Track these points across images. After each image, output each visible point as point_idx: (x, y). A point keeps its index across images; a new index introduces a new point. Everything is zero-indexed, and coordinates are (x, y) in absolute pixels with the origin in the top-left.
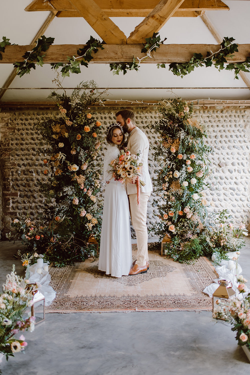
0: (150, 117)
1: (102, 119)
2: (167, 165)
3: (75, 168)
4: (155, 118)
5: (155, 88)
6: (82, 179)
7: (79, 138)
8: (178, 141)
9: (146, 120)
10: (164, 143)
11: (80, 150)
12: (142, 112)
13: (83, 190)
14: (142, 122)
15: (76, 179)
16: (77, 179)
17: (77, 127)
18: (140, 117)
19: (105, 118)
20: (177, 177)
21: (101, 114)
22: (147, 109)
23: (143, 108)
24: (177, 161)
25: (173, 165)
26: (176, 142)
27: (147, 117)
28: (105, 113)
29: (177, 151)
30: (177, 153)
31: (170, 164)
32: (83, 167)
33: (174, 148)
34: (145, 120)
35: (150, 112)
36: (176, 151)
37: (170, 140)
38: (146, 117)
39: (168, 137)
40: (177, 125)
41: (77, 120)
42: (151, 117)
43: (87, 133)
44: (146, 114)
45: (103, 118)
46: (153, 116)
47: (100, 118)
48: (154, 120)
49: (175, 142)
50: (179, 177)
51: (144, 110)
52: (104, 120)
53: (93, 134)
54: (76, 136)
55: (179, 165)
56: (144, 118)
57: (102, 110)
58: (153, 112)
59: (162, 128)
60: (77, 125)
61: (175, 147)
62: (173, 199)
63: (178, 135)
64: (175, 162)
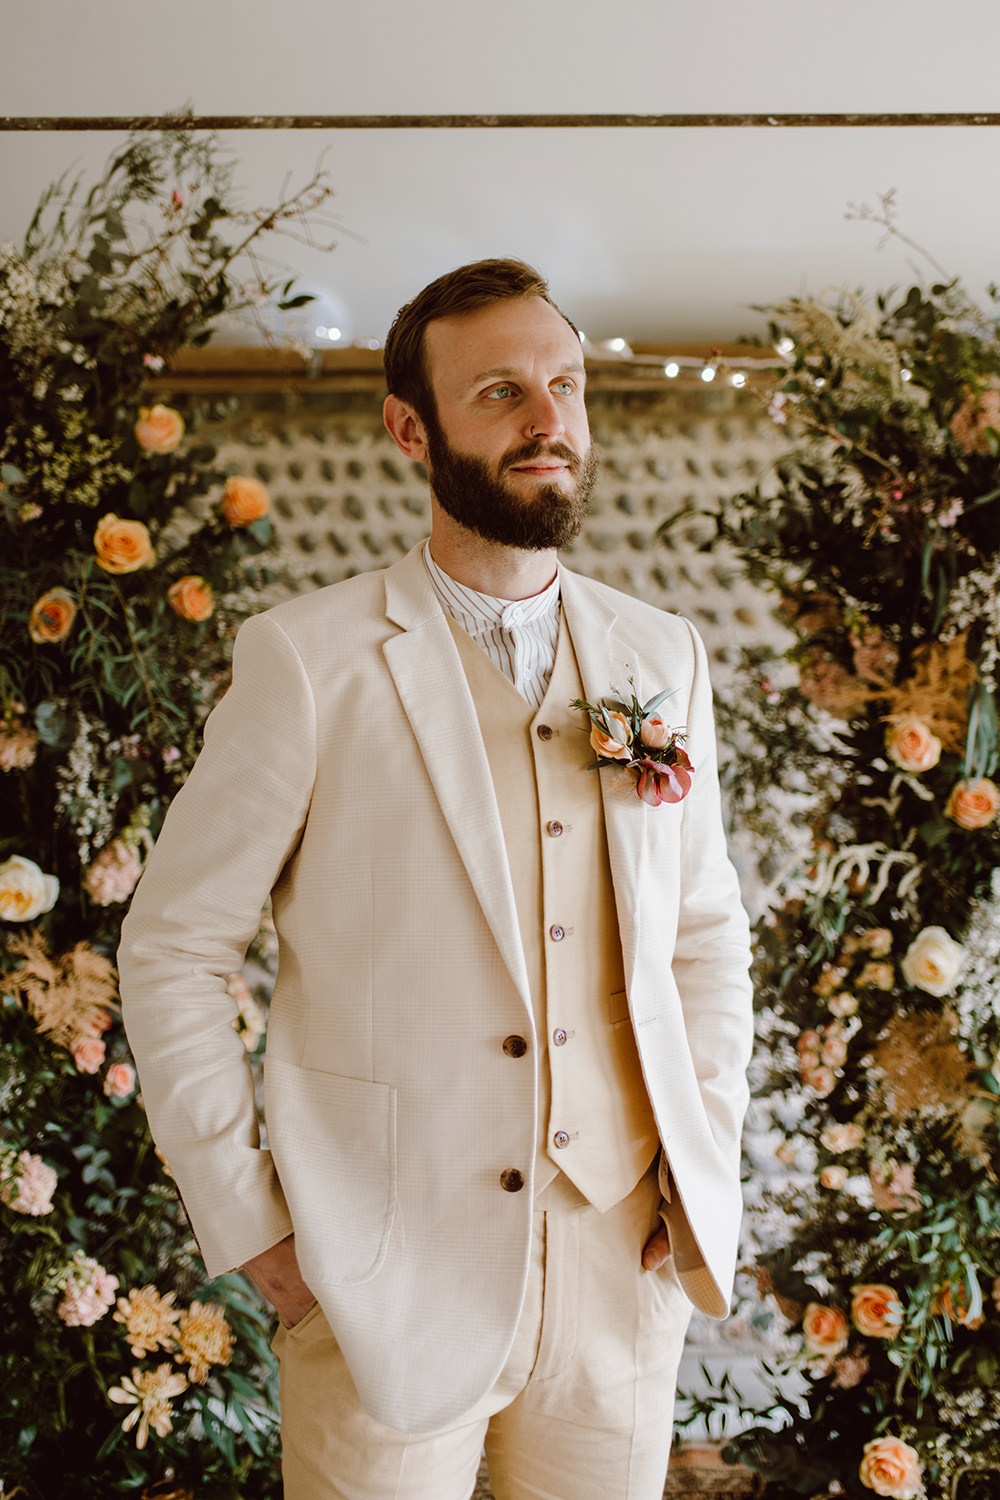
0: (680, 466)
1: (327, 473)
2: (846, 872)
3: (19, 897)
4: (719, 471)
5: (761, 120)
6: (87, 985)
7: (52, 620)
8: (956, 659)
9: (651, 486)
10: (821, 669)
11: (69, 737)
12: (625, 428)
13: (95, 1082)
14: (622, 504)
15: (24, 995)
16: (36, 995)
17: (35, 522)
18: (610, 465)
19: (354, 470)
20: (938, 990)
21: (320, 438)
22: (659, 408)
23: (627, 397)
24: (937, 836)
25: (897, 872)
26: (945, 674)
27: (661, 468)
28: (354, 433)
29: (951, 756)
30: (944, 777)
31: (874, 865)
32: (101, 882)
33: (923, 732)
34: (639, 487)
35: (685, 430)
36: (944, 755)
37: (873, 651)
38: (650, 467)
39: (862, 626)
40: (957, 508)
41: (40, 459)
42: (691, 468)
43: (121, 578)
44: (654, 446)
45: (340, 472)
46: (703, 460)
47: (312, 472)
48: (708, 491)
49: (934, 672)
50: (960, 990)
51: (642, 411)
52: (342, 487)
53: (173, 590)
54: (28, 607)
55: (952, 878)
56: (638, 473)
57: (333, 410)
58: (707, 430)
59: (803, 540)
60: (33, 512)
61: (928, 718)
62: (896, 1188)
63: (956, 607)
64: (918, 848)
